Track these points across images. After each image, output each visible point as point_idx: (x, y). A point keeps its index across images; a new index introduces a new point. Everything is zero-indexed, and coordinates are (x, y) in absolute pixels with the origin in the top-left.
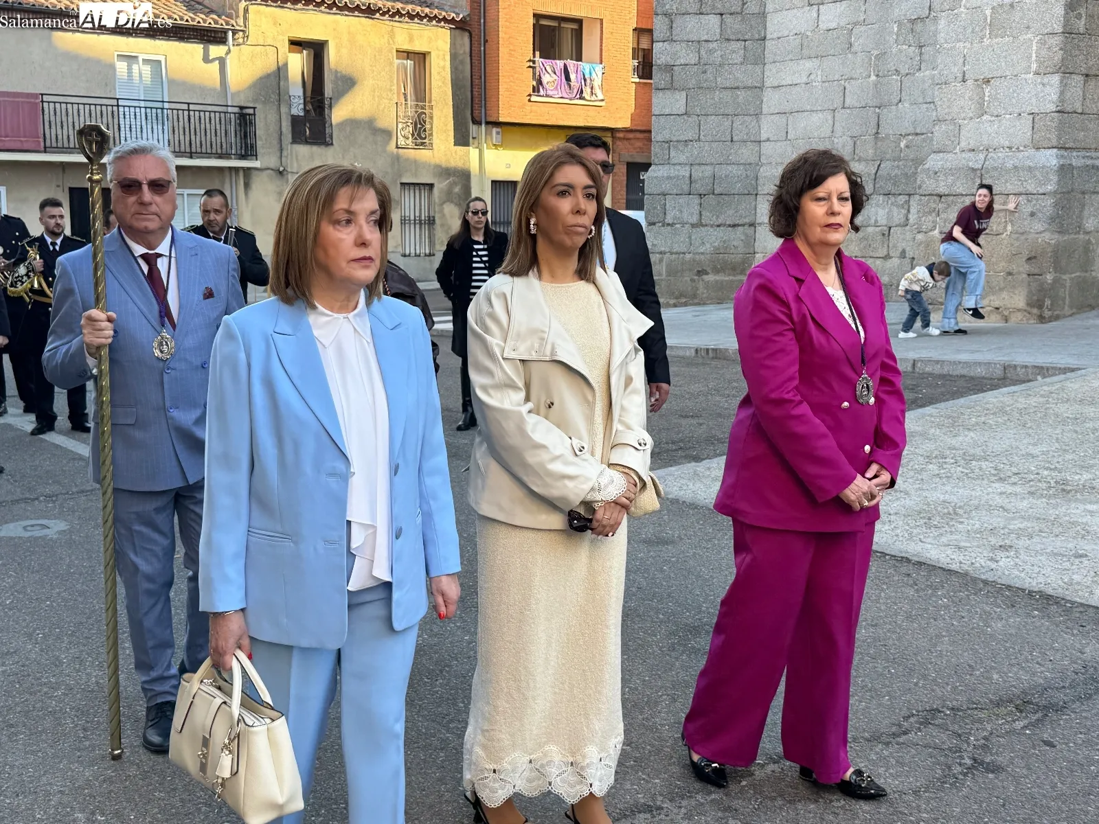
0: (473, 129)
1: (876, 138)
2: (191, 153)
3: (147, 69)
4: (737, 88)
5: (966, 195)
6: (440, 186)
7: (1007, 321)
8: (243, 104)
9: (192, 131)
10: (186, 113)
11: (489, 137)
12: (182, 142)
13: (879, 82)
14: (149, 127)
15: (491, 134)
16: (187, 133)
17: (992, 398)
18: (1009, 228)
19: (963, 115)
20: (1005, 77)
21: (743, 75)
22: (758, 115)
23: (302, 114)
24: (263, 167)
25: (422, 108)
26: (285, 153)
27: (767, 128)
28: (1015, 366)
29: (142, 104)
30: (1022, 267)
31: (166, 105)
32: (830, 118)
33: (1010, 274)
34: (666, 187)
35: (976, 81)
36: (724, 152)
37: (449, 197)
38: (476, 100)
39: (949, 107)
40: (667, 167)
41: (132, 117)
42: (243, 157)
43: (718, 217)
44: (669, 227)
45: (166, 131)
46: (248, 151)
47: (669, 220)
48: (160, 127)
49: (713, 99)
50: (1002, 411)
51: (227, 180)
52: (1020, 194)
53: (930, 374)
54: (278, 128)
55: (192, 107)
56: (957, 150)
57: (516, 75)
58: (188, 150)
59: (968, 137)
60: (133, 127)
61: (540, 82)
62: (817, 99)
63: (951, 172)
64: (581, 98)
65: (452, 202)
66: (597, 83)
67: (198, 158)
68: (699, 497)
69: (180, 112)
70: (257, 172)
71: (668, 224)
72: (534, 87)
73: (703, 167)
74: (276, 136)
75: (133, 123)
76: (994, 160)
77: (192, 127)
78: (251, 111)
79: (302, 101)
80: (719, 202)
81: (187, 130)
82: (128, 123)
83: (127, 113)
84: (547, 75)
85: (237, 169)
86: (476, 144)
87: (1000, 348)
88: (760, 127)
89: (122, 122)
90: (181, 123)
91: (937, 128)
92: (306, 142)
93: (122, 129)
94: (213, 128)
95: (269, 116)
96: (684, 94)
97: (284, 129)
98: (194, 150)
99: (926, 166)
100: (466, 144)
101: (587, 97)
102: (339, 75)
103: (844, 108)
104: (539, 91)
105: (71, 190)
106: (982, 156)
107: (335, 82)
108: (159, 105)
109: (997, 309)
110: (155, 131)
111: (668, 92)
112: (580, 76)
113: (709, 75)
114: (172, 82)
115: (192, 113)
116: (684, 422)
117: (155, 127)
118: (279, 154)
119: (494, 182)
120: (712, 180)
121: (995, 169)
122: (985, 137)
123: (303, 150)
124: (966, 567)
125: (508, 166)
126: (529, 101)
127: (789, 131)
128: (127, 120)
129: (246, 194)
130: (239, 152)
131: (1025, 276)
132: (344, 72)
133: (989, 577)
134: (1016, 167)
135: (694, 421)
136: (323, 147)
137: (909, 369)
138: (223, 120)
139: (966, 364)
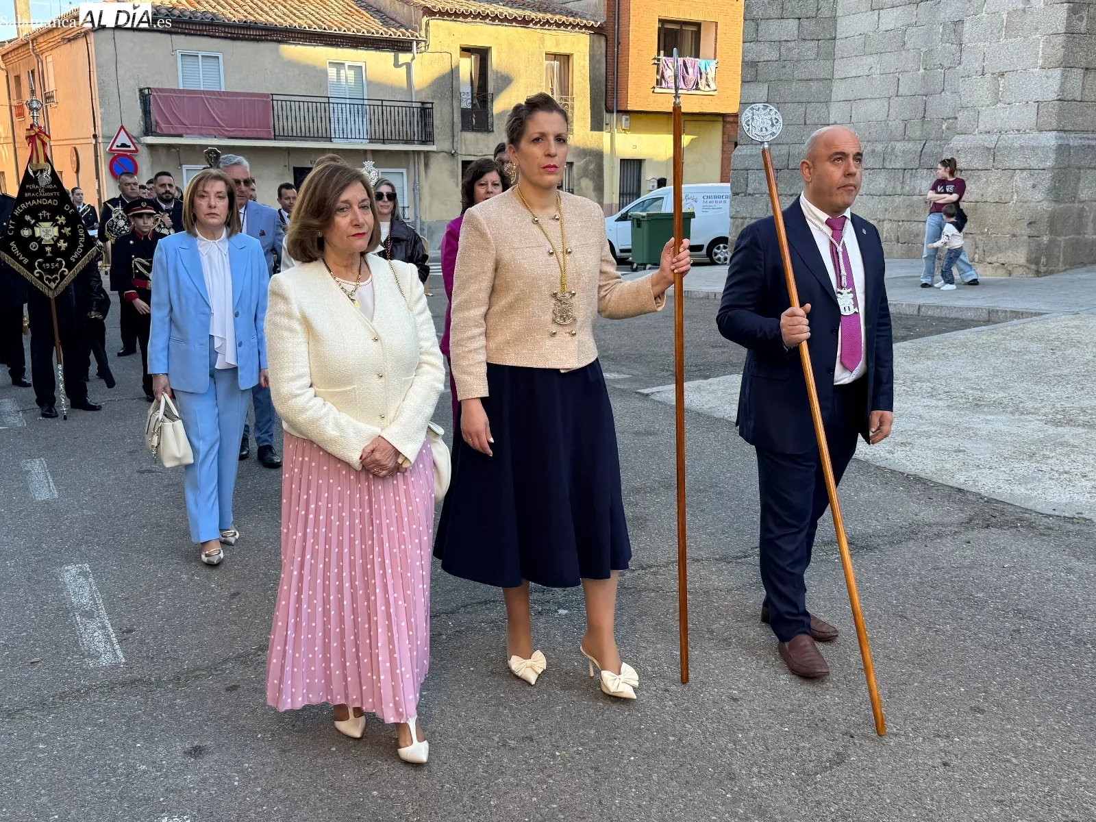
0: (606, 116)
1: (923, 121)
2: (384, 140)
3: (351, 74)
4: (811, 80)
5: (981, 170)
6: (579, 164)
7: (1010, 275)
8: (424, 100)
9: (385, 122)
10: (380, 108)
11: (619, 123)
12: (377, 131)
13: (926, 74)
14: (353, 119)
15: (621, 121)
16: (381, 123)
17: (961, 335)
18: (1015, 197)
19: (982, 103)
20: (1017, 71)
21: (816, 69)
22: (827, 102)
23: (470, 107)
24: (439, 150)
25: (566, 100)
26: (456, 139)
27: (835, 112)
28: (997, 311)
29: (348, 101)
30: (1023, 230)
31: (366, 102)
32: (886, 104)
33: (1014, 236)
34: (748, 163)
35: (993, 74)
36: (799, 134)
37: (585, 173)
38: (610, 93)
39: (970, 96)
40: (750, 147)
41: (340, 111)
42: (423, 142)
43: (790, 188)
44: (750, 197)
45: (365, 123)
46: (428, 138)
47: (750, 191)
48: (361, 119)
49: (790, 89)
50: (964, 345)
51: (412, 162)
52: (1025, 169)
53: (931, 317)
54: (451, 119)
55: (385, 103)
56: (976, 132)
57: (643, 71)
58: (381, 137)
59: (985, 122)
60: (340, 119)
61: (663, 77)
62: (876, 89)
63: (971, 150)
64: (697, 89)
65: (587, 177)
66: (711, 75)
67: (389, 143)
68: (693, 404)
69: (376, 107)
70: (434, 154)
71: (750, 194)
72: (657, 80)
73: (780, 147)
74: (449, 125)
75: (340, 116)
76: (1005, 140)
77: (385, 119)
78: (430, 106)
79: (470, 97)
80: (792, 176)
81: (381, 122)
82: (336, 116)
83: (336, 109)
84: (668, 70)
85: (419, 152)
86: (609, 129)
87: (993, 297)
88: (829, 112)
89: (332, 116)
90: (376, 116)
91: (960, 114)
92: (473, 130)
93: (332, 121)
94: (400, 119)
95: (444, 110)
96: (766, 86)
97: (455, 120)
98: (386, 138)
99: (951, 145)
100: (601, 130)
101: (702, 88)
102: (499, 75)
103: (897, 96)
104: (661, 84)
105: (295, 168)
106: (995, 137)
107: (496, 80)
108: (361, 102)
109: (1003, 264)
110: (357, 122)
111: (753, 85)
112: (697, 69)
113: (788, 70)
114: (369, 83)
115: (384, 108)
116: (712, 351)
117: (357, 119)
118: (451, 140)
119: (622, 161)
120: (787, 157)
121: (1006, 148)
122: (999, 121)
123: (470, 136)
124: (867, 457)
125: (635, 147)
126: (653, 92)
127: (853, 116)
128: (336, 114)
129: (426, 172)
130: (420, 139)
131: (1026, 237)
132: (503, 73)
133: (883, 464)
134: (1022, 147)
135: (720, 351)
136: (486, 133)
137: (915, 313)
138: (408, 113)
139: (960, 309)
